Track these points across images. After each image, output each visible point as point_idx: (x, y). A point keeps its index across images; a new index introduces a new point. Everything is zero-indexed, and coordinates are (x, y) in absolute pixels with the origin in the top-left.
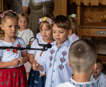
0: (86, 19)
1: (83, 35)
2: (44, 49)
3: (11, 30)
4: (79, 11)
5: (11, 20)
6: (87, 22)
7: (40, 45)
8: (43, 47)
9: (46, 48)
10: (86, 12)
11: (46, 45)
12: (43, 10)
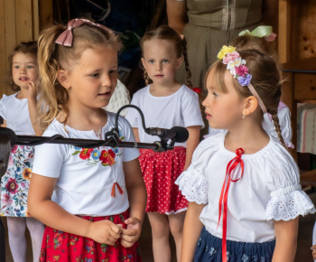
0: (308, 43)
1: (296, 98)
2: (164, 143)
3: (99, 87)
4: (283, 17)
5: (100, 52)
6: (313, 51)
7: (148, 131)
8: (159, 136)
9: (169, 142)
10: (310, 19)
11: (168, 130)
12: (222, 16)
